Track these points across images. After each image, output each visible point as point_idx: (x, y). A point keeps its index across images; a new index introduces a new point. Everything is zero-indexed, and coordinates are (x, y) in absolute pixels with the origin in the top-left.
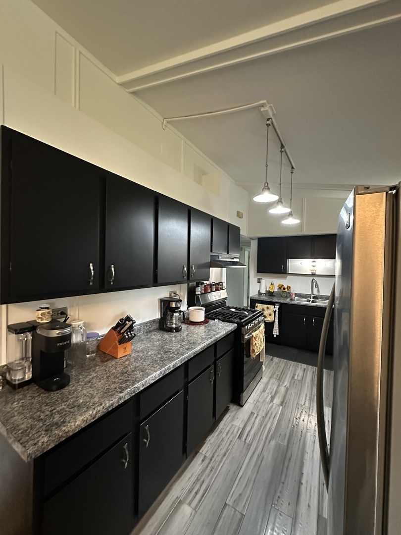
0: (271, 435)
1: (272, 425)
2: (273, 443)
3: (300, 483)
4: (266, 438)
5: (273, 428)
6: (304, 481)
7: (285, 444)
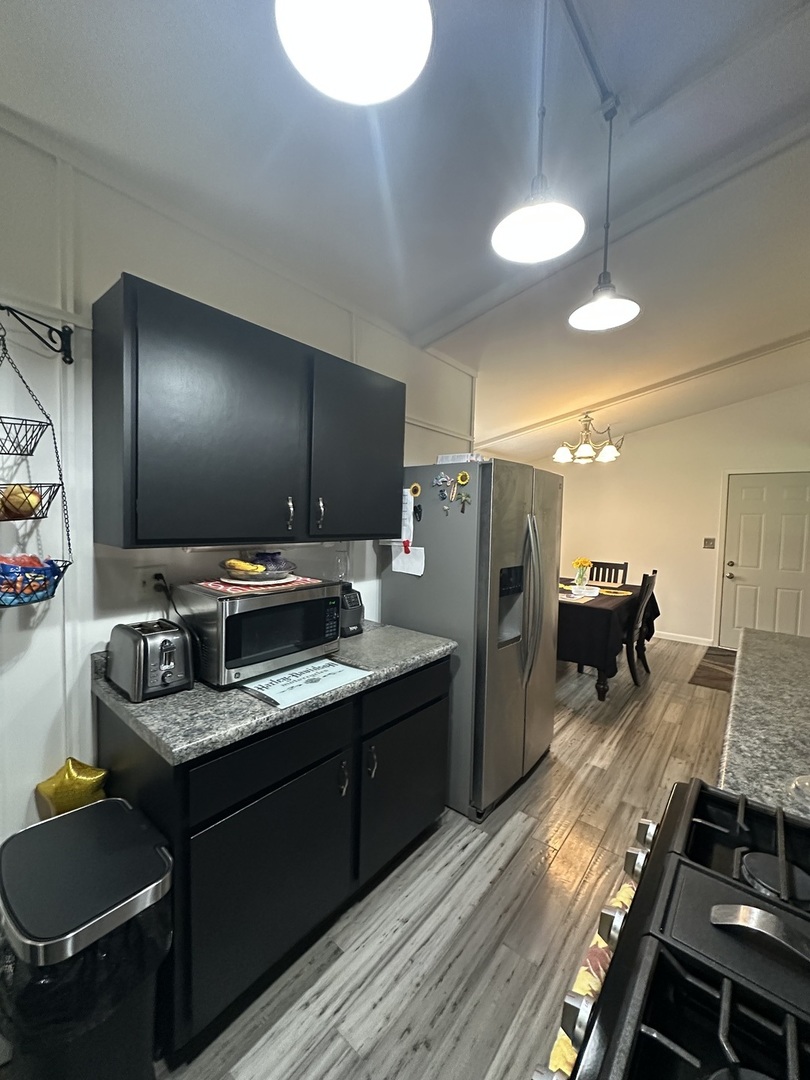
0: (535, 979)
1: (527, 1023)
2: (535, 956)
3: (502, 870)
4: (551, 975)
5: (523, 1012)
6: (495, 872)
7: (503, 949)
